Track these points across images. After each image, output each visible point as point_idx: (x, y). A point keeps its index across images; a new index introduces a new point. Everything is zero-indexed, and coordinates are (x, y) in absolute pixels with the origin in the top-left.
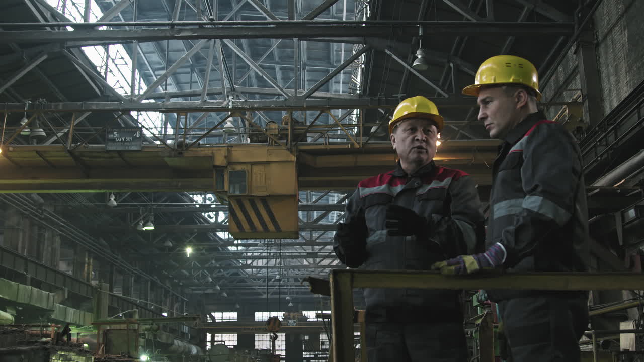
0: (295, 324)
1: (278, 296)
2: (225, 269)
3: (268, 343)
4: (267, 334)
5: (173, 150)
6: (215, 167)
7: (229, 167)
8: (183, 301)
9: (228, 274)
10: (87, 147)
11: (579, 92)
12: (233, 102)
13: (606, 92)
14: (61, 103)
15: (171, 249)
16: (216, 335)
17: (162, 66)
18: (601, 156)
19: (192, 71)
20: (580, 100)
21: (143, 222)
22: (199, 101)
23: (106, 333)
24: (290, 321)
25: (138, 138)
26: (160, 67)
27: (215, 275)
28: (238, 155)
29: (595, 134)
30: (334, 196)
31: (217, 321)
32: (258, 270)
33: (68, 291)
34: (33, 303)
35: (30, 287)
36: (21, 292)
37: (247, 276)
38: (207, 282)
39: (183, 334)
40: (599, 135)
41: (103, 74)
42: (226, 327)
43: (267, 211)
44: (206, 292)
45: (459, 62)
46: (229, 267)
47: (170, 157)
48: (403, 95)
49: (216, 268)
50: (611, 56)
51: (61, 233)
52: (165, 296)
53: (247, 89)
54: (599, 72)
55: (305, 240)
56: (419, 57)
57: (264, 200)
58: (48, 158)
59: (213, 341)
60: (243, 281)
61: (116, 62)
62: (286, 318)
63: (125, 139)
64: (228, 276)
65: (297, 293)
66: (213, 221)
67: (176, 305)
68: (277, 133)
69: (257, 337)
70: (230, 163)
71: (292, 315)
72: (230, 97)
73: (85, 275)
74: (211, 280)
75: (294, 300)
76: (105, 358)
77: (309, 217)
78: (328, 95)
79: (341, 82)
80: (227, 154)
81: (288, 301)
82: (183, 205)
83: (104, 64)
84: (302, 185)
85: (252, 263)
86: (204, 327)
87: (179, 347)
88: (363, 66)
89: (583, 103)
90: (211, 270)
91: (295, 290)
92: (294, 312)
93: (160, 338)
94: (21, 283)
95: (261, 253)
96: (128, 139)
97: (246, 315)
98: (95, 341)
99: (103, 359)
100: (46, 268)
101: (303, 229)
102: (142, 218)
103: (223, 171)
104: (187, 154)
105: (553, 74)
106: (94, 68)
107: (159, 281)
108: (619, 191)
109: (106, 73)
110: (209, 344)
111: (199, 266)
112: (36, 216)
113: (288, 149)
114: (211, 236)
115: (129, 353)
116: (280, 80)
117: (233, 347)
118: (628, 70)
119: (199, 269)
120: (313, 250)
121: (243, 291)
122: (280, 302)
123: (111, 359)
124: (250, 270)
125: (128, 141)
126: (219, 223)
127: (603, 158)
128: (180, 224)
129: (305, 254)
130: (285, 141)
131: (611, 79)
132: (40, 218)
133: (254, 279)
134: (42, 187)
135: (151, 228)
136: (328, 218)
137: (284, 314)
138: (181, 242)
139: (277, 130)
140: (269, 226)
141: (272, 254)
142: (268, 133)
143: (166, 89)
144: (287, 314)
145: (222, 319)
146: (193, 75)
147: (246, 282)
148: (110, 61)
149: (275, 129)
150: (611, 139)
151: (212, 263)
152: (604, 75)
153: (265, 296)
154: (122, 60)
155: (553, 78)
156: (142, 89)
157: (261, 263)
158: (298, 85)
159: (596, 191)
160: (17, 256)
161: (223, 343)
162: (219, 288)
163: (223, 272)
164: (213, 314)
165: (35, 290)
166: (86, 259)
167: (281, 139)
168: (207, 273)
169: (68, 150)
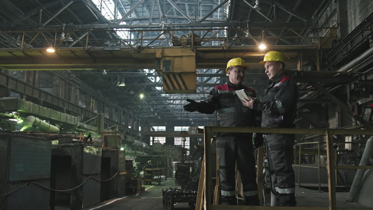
0: (194, 133)
1: (186, 119)
2: (159, 105)
3: (181, 142)
4: (180, 137)
5: (136, 50)
6: (156, 58)
7: (163, 58)
8: (138, 121)
9: (161, 107)
10: (95, 49)
11: (336, 22)
12: (164, 24)
13: (349, 22)
14: (81, 25)
15: (132, 95)
16: (155, 138)
17: (128, 4)
18: (344, 56)
19: (143, 6)
20: (336, 26)
21: (119, 82)
22: (148, 24)
23: (105, 138)
24: (192, 131)
25: (119, 44)
26: (127, 4)
27: (154, 108)
28: (167, 52)
29: (342, 44)
30: (215, 71)
31: (155, 131)
32: (176, 105)
33: (84, 116)
34: (68, 122)
35: (66, 114)
36: (62, 116)
37: (170, 108)
38: (151, 111)
39: (139, 137)
40: (344, 45)
41: (99, 9)
42: (160, 134)
43: (181, 79)
44: (150, 116)
45: (278, 4)
46: (162, 104)
47: (135, 53)
48: (249, 21)
49: (155, 104)
50: (352, 4)
51: (79, 87)
52: (130, 118)
53: (171, 16)
54: (346, 12)
55: (200, 91)
56: (257, 3)
57: (180, 74)
58: (77, 54)
59: (153, 141)
60: (168, 111)
61: (105, 2)
62: (190, 129)
63: (113, 45)
64: (161, 108)
65: (196, 117)
66: (153, 81)
67: (135, 123)
68: (186, 42)
69: (175, 139)
70: (163, 57)
71: (193, 128)
72: (163, 22)
73: (91, 108)
74: (153, 110)
75: (194, 121)
76: (105, 149)
77: (202, 80)
78: (212, 19)
79: (219, 12)
80: (162, 52)
81: (191, 121)
82: (139, 74)
83: (100, 4)
84: (198, 67)
85: (173, 102)
86: (149, 134)
87: (137, 143)
88: (230, 5)
89: (337, 28)
90: (153, 105)
91: (194, 116)
92: (194, 127)
93: (128, 139)
94: (62, 112)
95: (178, 97)
96: (114, 44)
97: (170, 128)
98: (100, 141)
99: (104, 149)
100: (73, 105)
101: (198, 86)
102: (119, 80)
103: (160, 60)
104: (142, 52)
105: (324, 12)
106: (95, 6)
107: (127, 111)
108: (349, 74)
109: (101, 9)
110: (151, 142)
111: (147, 103)
112: (67, 79)
113: (192, 50)
114: (153, 89)
115: (116, 147)
116: (188, 11)
117: (163, 144)
118: (360, 12)
119: (147, 105)
120: (204, 96)
121: (169, 116)
122: (187, 122)
123: (108, 149)
124: (172, 105)
125: (114, 46)
126: (157, 83)
127: (344, 57)
128: (137, 83)
129: (200, 98)
130: (190, 46)
131: (352, 16)
132: (70, 80)
133: (174, 110)
134: (73, 67)
135: (123, 85)
136: (212, 80)
137: (189, 128)
138: (138, 92)
139: (186, 40)
140: (182, 87)
141: (183, 98)
142: (182, 42)
143: (131, 16)
144: (191, 127)
145: (158, 130)
146: (144, 8)
147: (170, 111)
148: (103, 2)
149: (185, 40)
150: (349, 47)
151: (153, 102)
152: (349, 14)
153: (180, 118)
154: (109, 2)
155: (325, 13)
156: (118, 16)
157: (177, 102)
158: (197, 14)
159: (338, 74)
160: (59, 99)
161: (159, 142)
162: (156, 114)
163: (159, 106)
164: (153, 127)
165: (69, 115)
166: (92, 100)
167: (188, 44)
168: (151, 107)
169: (86, 50)
